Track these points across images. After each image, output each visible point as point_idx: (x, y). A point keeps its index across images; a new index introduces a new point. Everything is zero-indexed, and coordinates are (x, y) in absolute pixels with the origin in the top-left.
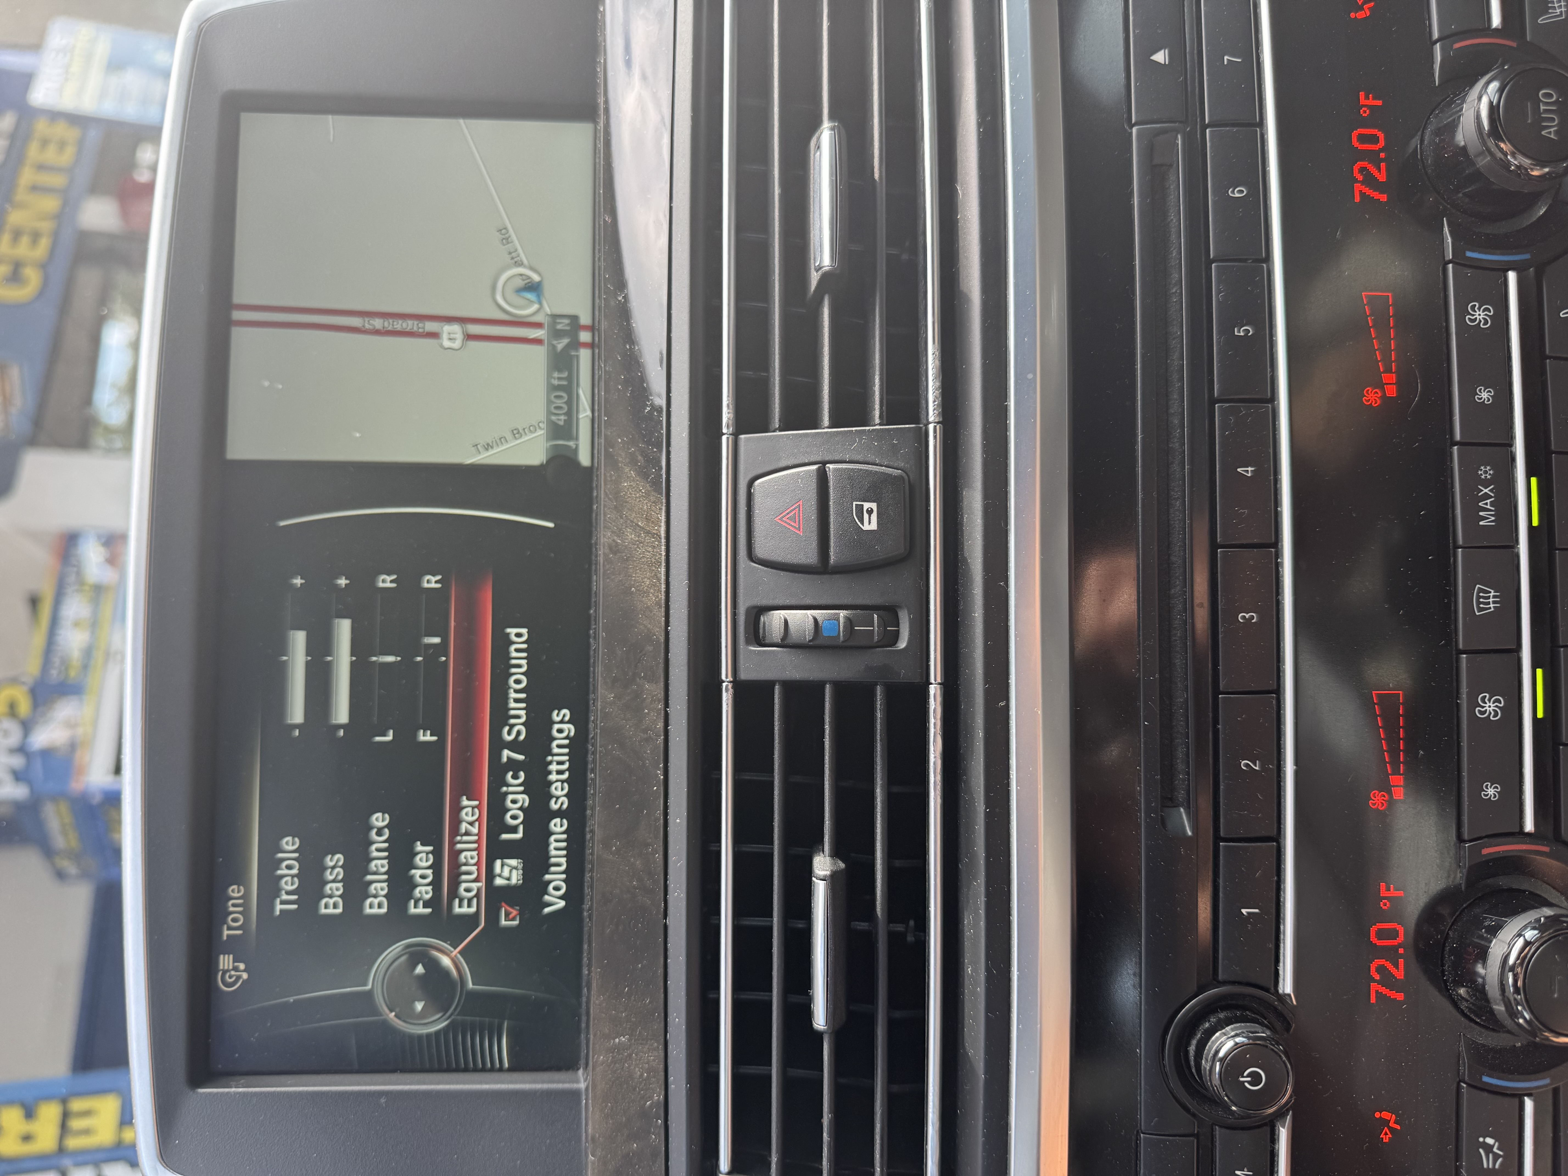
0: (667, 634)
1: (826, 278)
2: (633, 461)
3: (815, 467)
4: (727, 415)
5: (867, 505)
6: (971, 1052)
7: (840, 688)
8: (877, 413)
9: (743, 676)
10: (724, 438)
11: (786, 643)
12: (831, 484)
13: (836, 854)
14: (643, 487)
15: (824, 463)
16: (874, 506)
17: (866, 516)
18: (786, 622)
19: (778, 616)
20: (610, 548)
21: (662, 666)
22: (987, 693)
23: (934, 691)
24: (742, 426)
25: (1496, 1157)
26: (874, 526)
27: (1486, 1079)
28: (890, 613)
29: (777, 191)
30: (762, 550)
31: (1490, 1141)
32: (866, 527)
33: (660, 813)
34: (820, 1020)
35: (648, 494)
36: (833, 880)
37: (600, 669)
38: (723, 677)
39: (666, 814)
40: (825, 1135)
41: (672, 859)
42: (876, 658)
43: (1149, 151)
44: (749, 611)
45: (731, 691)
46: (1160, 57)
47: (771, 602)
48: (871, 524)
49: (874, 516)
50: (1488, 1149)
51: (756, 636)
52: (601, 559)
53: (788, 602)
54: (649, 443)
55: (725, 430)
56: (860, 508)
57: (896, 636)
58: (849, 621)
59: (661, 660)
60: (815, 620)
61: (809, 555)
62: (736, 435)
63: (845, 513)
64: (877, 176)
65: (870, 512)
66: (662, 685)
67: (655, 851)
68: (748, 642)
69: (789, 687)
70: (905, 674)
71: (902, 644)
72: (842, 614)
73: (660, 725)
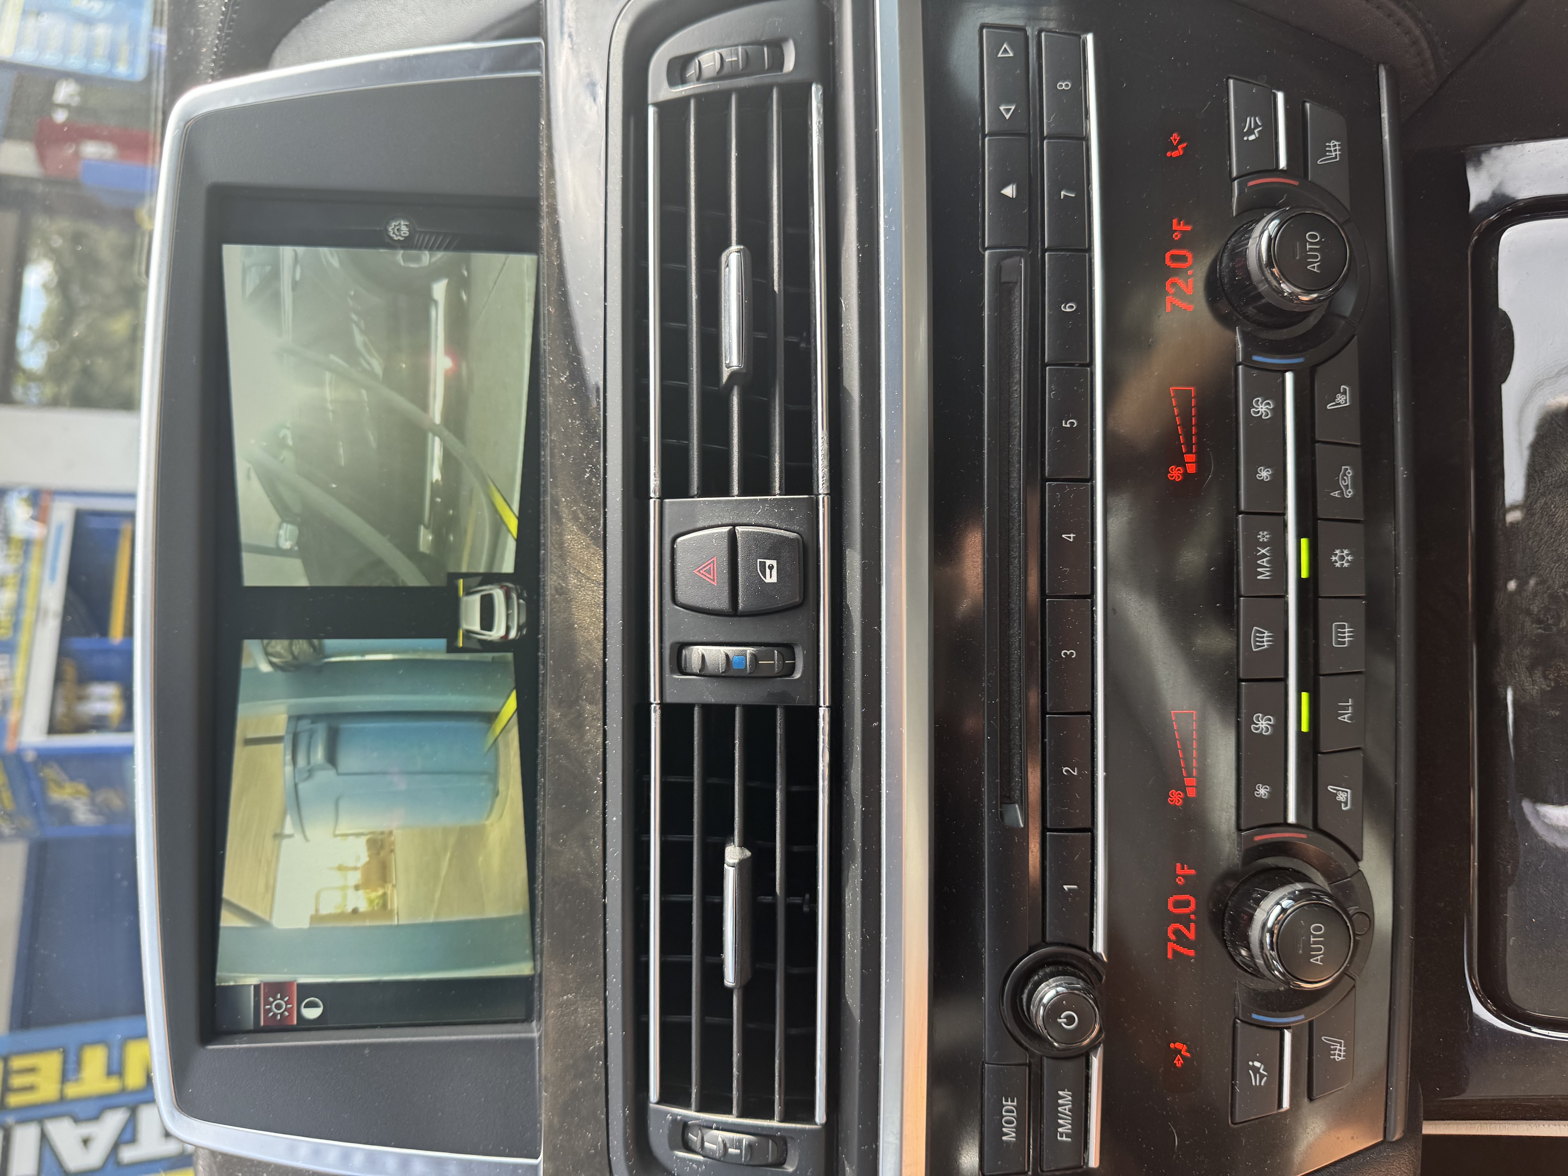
0: (605, 664)
1: (733, 375)
2: (575, 518)
3: (727, 529)
4: (654, 482)
5: (768, 562)
6: (850, 1002)
7: (748, 710)
8: (777, 485)
9: (669, 699)
10: (652, 501)
11: (704, 672)
12: (739, 544)
13: (744, 844)
14: (585, 540)
15: (734, 525)
16: (774, 563)
17: (768, 571)
18: (703, 656)
19: (698, 650)
20: (556, 590)
21: (600, 691)
22: (864, 715)
23: (824, 713)
24: (667, 491)
25: (1262, 1076)
26: (774, 579)
27: (1254, 1016)
28: (788, 649)
29: (694, 297)
30: (681, 597)
31: (1257, 1064)
32: (768, 580)
33: (599, 812)
34: (730, 979)
35: (588, 547)
36: (741, 866)
37: (548, 691)
38: (652, 700)
39: (604, 813)
40: (735, 1070)
41: (610, 850)
42: (777, 686)
43: (997, 271)
44: (672, 646)
45: (658, 712)
46: (1009, 191)
47: (691, 639)
48: (771, 578)
49: (774, 571)
50: (1256, 1070)
51: (679, 665)
52: (548, 599)
53: (705, 639)
54: (588, 504)
55: (652, 495)
56: (763, 565)
57: (792, 669)
58: (754, 657)
59: (600, 686)
60: (727, 656)
61: (722, 602)
62: (662, 498)
63: (751, 569)
64: (776, 289)
65: (771, 567)
66: (601, 706)
67: (595, 843)
68: (672, 672)
69: (706, 708)
70: (800, 699)
71: (797, 675)
72: (749, 650)
73: (600, 740)
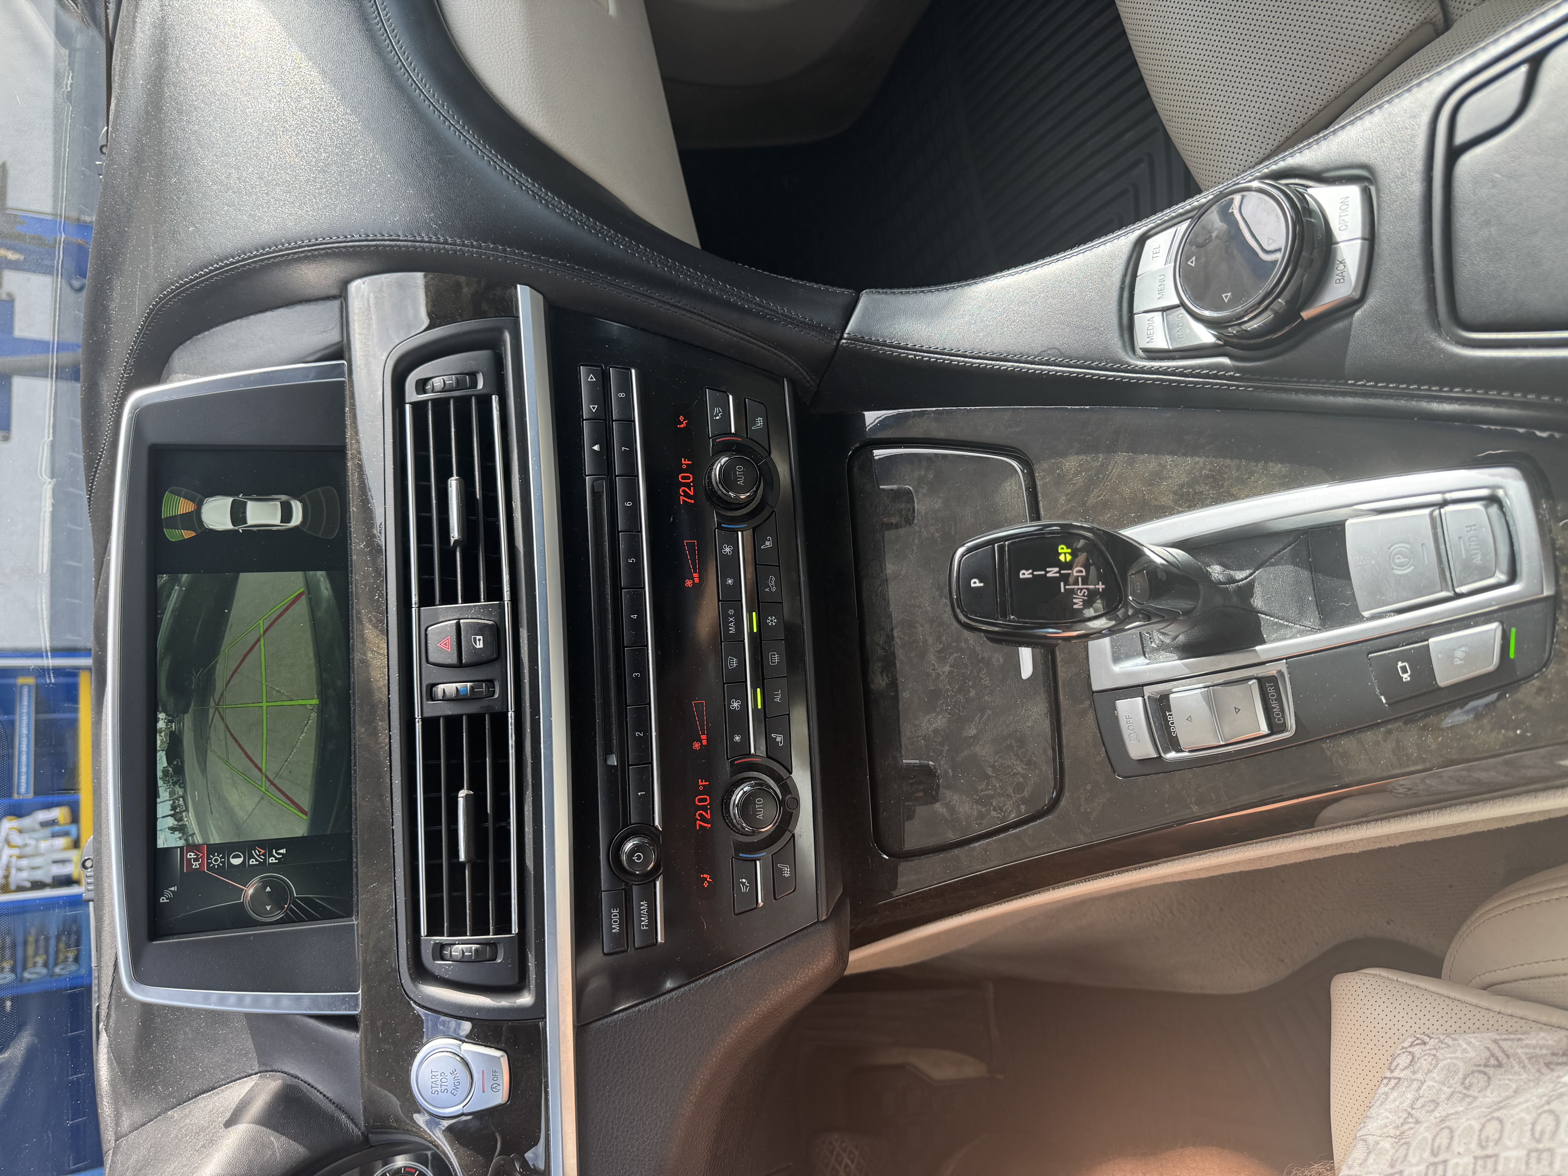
0: (389, 698)
1: (455, 541)
2: (370, 621)
3: (455, 621)
4: (415, 599)
5: (478, 637)
6: (528, 864)
7: (470, 717)
8: (482, 597)
9: (426, 715)
10: (413, 610)
11: (445, 699)
12: (462, 628)
13: (469, 789)
14: (376, 632)
15: (459, 619)
16: (481, 637)
17: (478, 642)
18: (444, 690)
19: (441, 686)
20: (360, 661)
21: (387, 713)
22: (531, 712)
23: (511, 714)
24: (422, 603)
25: (747, 887)
26: (481, 646)
27: (741, 855)
28: (490, 682)
29: (434, 502)
30: (431, 659)
31: (744, 880)
32: (478, 647)
33: (388, 780)
34: (462, 857)
35: (378, 635)
36: (467, 797)
37: (357, 718)
38: (416, 716)
39: (391, 780)
40: (468, 911)
41: (395, 799)
42: (485, 703)
43: (593, 487)
44: (427, 686)
45: (420, 723)
46: (596, 448)
47: (437, 681)
48: (480, 645)
49: (481, 642)
50: (744, 884)
51: (431, 696)
52: (356, 666)
53: (445, 681)
54: (378, 612)
55: (414, 606)
56: (475, 639)
57: (494, 693)
58: (472, 688)
59: (386, 711)
60: (457, 688)
61: (454, 660)
62: (419, 607)
63: (469, 641)
64: (478, 497)
65: (479, 640)
66: (387, 722)
67: (387, 797)
68: (427, 700)
69: (448, 718)
70: (498, 708)
71: (496, 696)
72: (469, 684)
73: (387, 740)
